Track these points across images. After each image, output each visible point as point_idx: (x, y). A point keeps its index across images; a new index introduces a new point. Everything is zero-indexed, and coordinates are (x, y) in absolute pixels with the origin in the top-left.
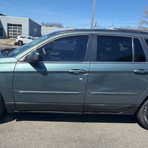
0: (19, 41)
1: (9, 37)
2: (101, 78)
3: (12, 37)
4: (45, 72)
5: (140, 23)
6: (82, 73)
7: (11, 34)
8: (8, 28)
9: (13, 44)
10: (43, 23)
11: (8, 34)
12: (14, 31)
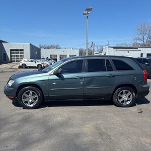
0: (22, 64)
1: (11, 62)
2: (90, 80)
3: (14, 61)
4: (63, 79)
5: (134, 40)
6: (81, 78)
7: (14, 59)
8: (11, 53)
9: (18, 67)
10: (40, 46)
11: (11, 58)
12: (16, 56)
